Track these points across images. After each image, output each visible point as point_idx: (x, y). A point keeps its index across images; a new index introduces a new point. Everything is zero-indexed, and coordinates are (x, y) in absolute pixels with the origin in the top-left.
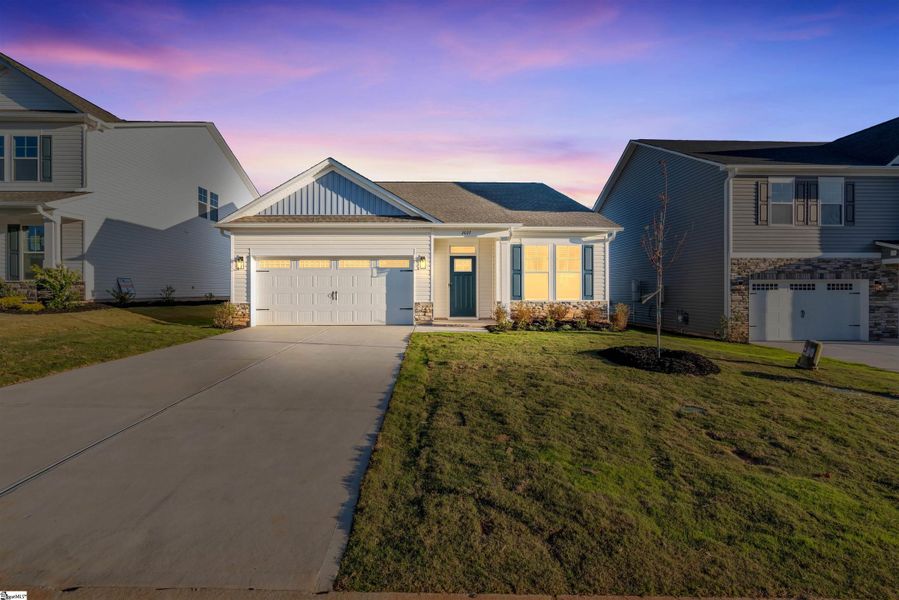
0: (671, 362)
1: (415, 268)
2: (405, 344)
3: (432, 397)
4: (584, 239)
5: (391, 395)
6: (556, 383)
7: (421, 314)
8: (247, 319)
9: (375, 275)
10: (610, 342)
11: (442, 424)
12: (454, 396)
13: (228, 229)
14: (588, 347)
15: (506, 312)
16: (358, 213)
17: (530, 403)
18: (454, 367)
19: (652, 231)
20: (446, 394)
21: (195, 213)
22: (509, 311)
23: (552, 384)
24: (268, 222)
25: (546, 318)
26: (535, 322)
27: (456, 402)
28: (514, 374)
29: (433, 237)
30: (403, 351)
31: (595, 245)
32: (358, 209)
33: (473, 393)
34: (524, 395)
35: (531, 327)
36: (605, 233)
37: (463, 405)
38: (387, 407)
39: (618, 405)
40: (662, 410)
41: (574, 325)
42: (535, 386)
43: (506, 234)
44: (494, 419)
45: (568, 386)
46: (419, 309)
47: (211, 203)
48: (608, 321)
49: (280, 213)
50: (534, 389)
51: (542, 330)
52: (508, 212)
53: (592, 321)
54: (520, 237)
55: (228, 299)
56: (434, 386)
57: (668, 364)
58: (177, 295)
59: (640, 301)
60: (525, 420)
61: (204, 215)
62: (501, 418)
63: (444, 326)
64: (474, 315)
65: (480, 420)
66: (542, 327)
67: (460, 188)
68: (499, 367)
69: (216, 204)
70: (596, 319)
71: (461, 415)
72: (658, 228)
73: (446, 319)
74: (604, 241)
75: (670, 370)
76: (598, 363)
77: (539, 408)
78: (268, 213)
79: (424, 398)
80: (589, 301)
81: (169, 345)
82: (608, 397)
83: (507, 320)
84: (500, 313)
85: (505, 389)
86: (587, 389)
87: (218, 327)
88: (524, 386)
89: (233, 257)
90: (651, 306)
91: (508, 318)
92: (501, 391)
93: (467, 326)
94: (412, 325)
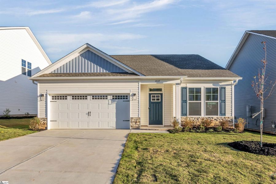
0: (268, 149)
1: (131, 99)
2: (126, 139)
3: (139, 166)
4: (220, 84)
5: (119, 165)
6: (205, 160)
7: (134, 123)
8: (46, 126)
9: (110, 103)
10: (235, 138)
11: (145, 180)
12: (151, 166)
13: (36, 80)
14: (222, 141)
15: (178, 123)
16: (102, 72)
17: (191, 170)
18: (151, 151)
19: (258, 79)
20: (147, 165)
21: (20, 72)
22: (180, 121)
23: (203, 161)
24: (56, 76)
25: (200, 125)
26: (194, 128)
27: (152, 169)
28: (183, 155)
29: (140, 83)
30: (124, 142)
31: (226, 87)
32: (101, 69)
33: (161, 165)
34: (188, 166)
35: (192, 130)
36: (232, 80)
37: (155, 171)
38: (116, 171)
39: (239, 172)
40: (264, 176)
41: (215, 129)
42: (194, 161)
43: (178, 81)
44: (172, 179)
45: (212, 161)
46: (133, 121)
47: (28, 68)
48: (234, 127)
49: (62, 72)
50: (193, 163)
51: (198, 132)
52: (180, 70)
53: (225, 127)
54: (186, 83)
55: (36, 116)
56: (141, 161)
57: (266, 151)
58: (11, 114)
59: (251, 117)
60: (188, 179)
61: (24, 74)
62: (175, 178)
63: (146, 129)
64: (162, 124)
65: (165, 179)
66: (198, 130)
67: (154, 58)
68: (175, 151)
69: (30, 68)
70: (227, 126)
71: (155, 176)
72: (261, 77)
73: (147, 126)
74: (231, 85)
75: (268, 154)
76: (228, 149)
77: (196, 173)
78: (56, 72)
79: (135, 167)
80: (223, 117)
81: (8, 139)
82: (234, 168)
83: (179, 126)
84: (175, 123)
85: (178, 163)
86: (222, 163)
87: (31, 130)
88: (188, 161)
89: (39, 94)
90: (257, 119)
91: (180, 126)
92: (176, 164)
93: (158, 130)
94: (129, 129)
